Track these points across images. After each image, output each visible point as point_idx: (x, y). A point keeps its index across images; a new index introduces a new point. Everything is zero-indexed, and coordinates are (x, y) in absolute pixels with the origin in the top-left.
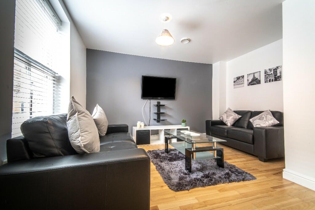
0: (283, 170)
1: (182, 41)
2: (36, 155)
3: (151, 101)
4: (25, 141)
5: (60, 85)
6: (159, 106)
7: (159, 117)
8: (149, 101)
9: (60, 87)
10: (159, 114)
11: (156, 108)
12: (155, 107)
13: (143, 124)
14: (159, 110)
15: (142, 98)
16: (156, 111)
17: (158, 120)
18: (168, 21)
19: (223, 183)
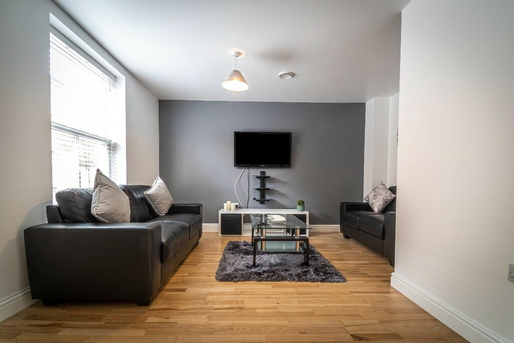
0: (392, 274)
1: (281, 76)
2: (66, 220)
3: (250, 170)
4: (59, 208)
5: (116, 153)
6: (263, 178)
7: (264, 196)
8: (247, 170)
9: (116, 155)
10: (263, 191)
11: (259, 181)
12: (257, 179)
13: (233, 205)
14: (263, 184)
15: (235, 166)
16: (259, 187)
17: (263, 201)
18: (240, 57)
19: (289, 281)
